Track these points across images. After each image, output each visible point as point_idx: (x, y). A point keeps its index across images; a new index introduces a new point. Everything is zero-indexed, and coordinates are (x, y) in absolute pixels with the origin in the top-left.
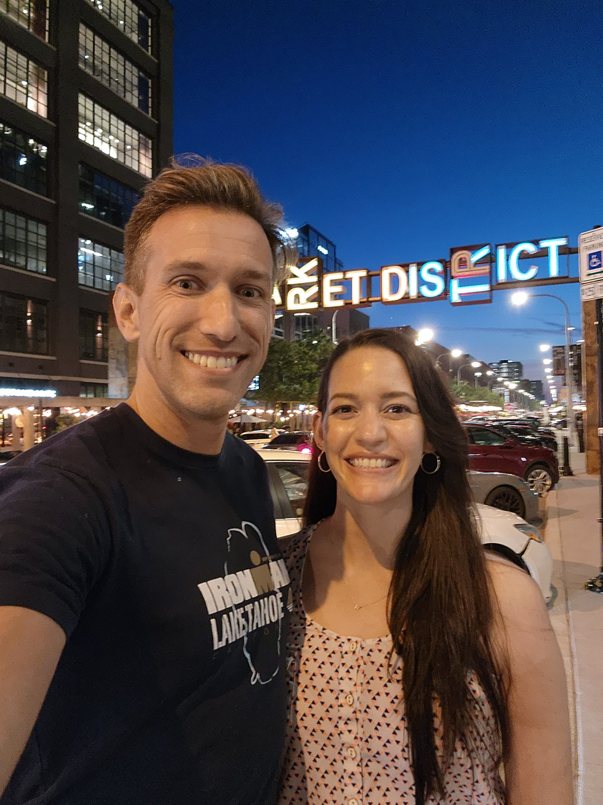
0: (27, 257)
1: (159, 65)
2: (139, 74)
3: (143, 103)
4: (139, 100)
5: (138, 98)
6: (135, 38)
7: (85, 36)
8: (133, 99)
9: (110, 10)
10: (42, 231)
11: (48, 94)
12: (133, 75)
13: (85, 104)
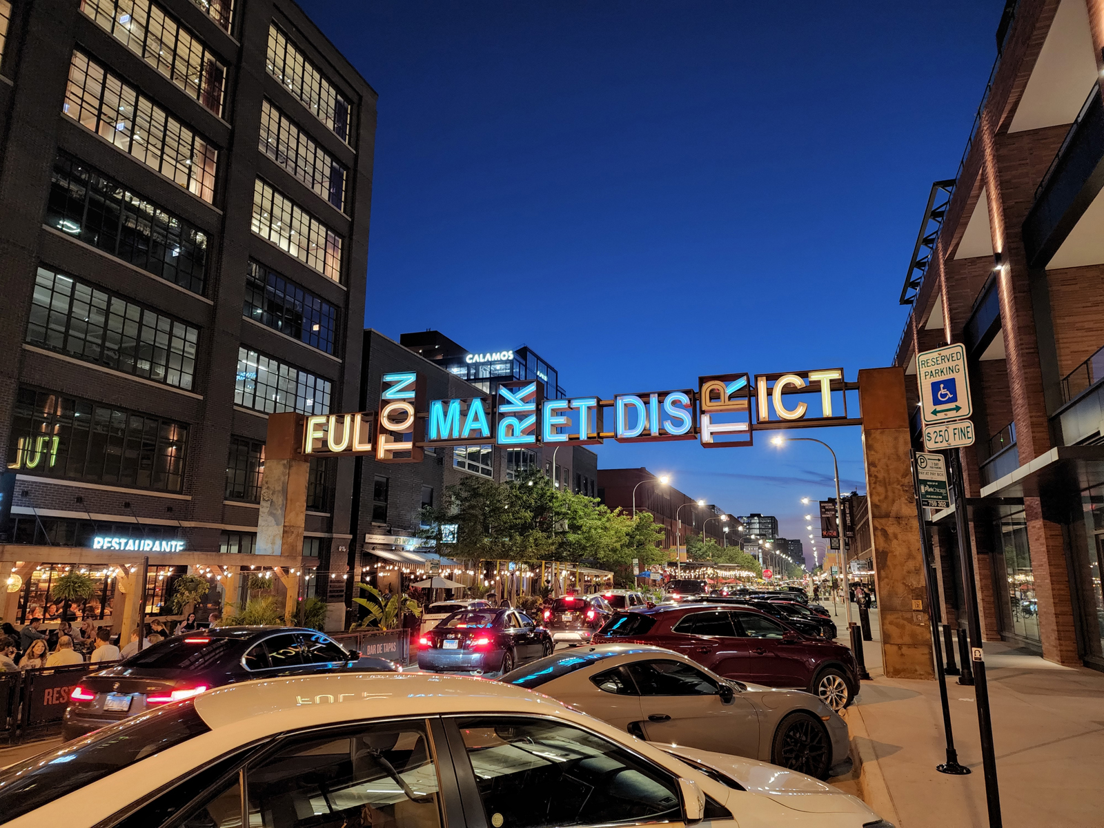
0: (167, 368)
1: (356, 157)
2: (332, 164)
3: (335, 197)
4: (330, 192)
5: (329, 190)
6: (330, 125)
7: (269, 116)
8: (323, 192)
9: (302, 90)
10: (193, 336)
11: (217, 177)
12: (325, 165)
13: (262, 193)
